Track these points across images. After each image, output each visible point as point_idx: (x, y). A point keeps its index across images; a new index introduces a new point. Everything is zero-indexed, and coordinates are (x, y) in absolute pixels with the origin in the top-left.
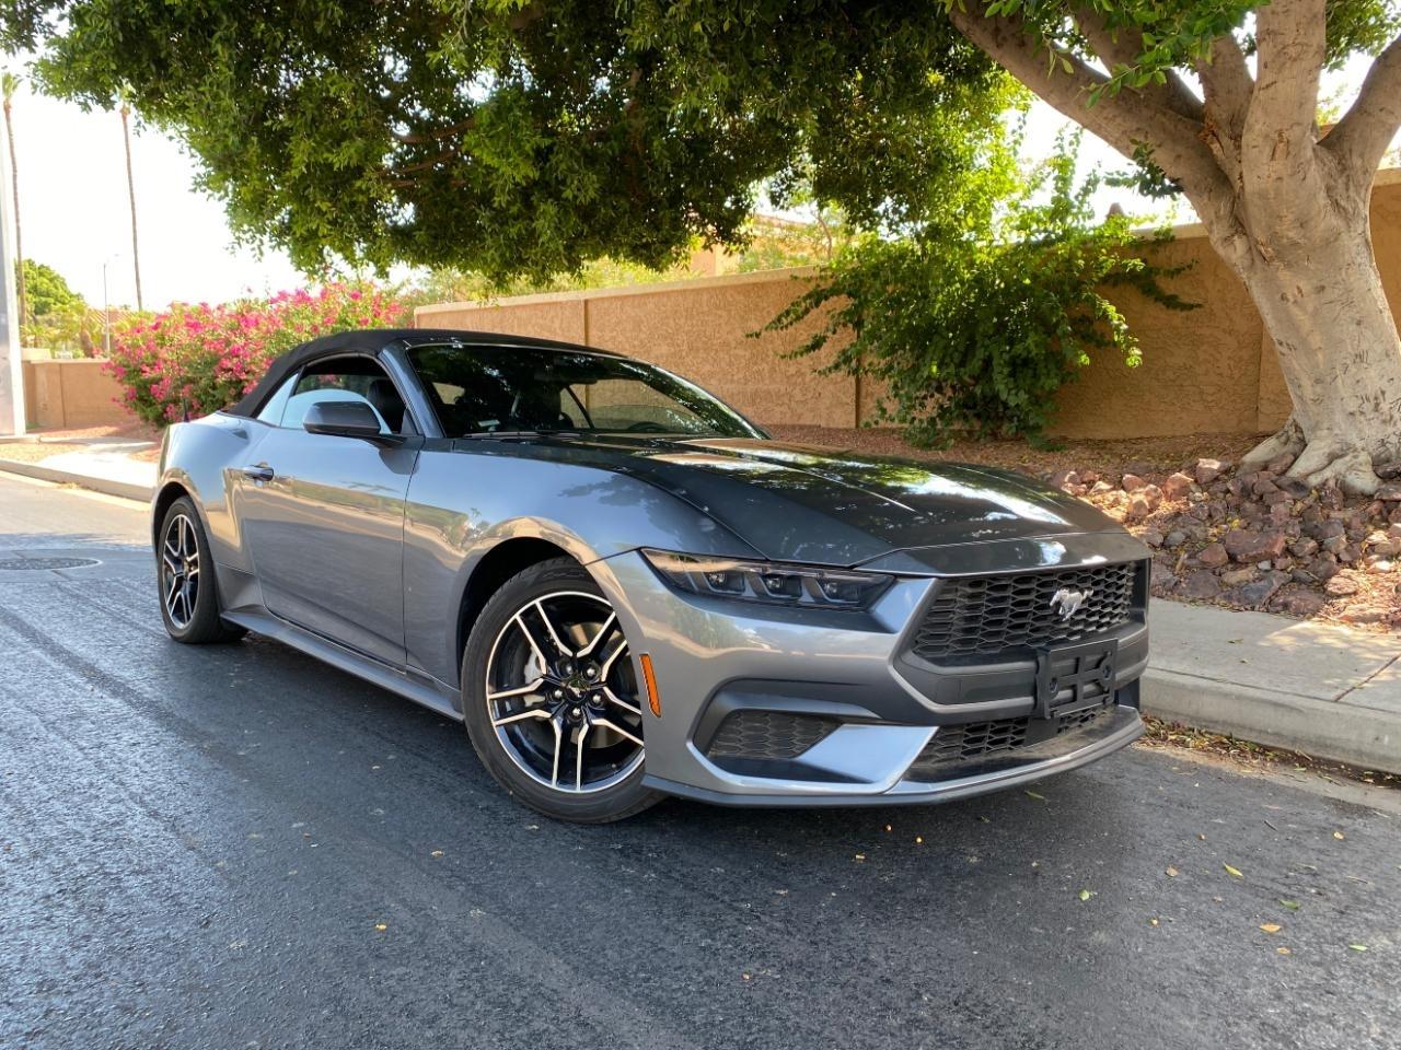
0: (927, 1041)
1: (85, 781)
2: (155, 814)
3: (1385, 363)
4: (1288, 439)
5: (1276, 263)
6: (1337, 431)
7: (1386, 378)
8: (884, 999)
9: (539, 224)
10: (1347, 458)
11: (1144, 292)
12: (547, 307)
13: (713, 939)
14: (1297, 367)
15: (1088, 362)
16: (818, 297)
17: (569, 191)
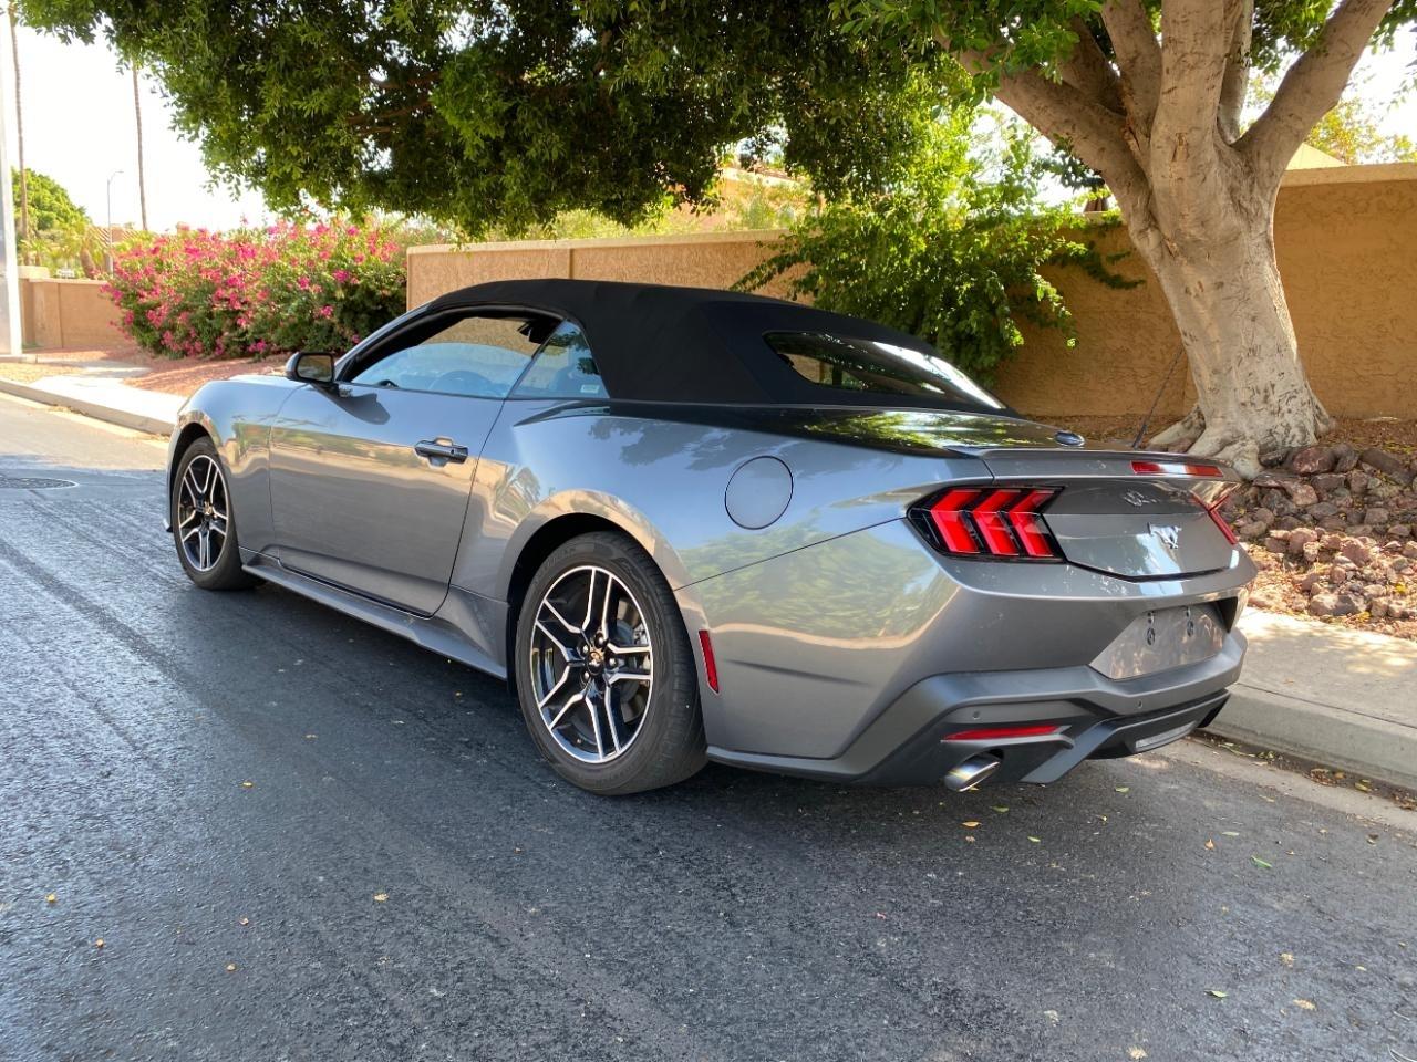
0: (646, 879)
1: (28, 668)
2: (82, 696)
3: (1277, 359)
4: (1192, 425)
5: (1180, 258)
6: (1229, 420)
7: (1276, 373)
8: (628, 852)
9: (507, 179)
10: (1236, 446)
11: (1090, 274)
12: (535, 254)
13: (513, 806)
14: (1198, 357)
15: (1022, 342)
16: (783, 263)
17: (533, 150)
